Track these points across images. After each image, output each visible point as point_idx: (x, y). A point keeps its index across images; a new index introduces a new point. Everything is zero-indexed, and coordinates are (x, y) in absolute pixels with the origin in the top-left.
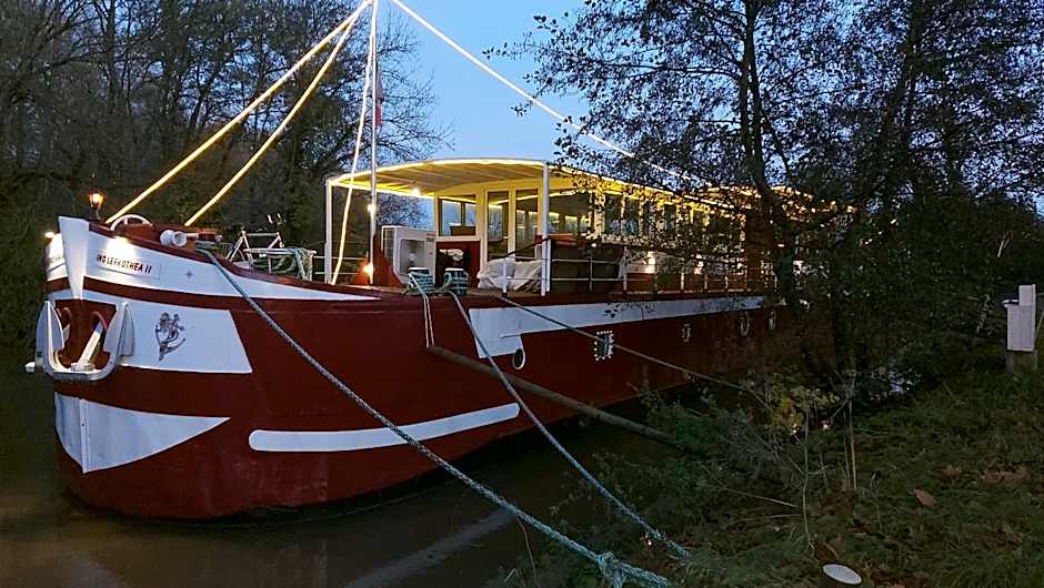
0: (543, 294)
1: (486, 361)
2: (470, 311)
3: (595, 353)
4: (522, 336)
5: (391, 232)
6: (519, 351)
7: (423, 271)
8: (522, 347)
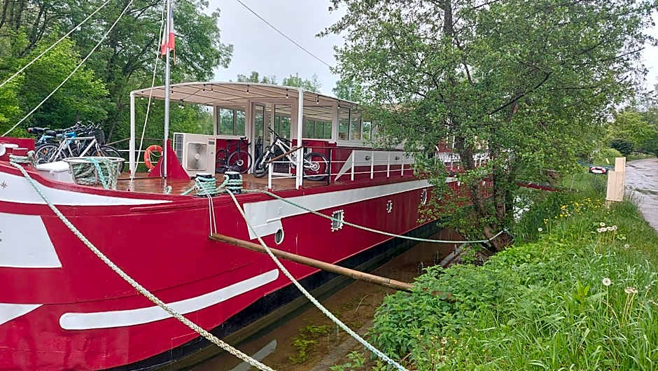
0: (297, 188)
1: (256, 241)
2: (245, 205)
3: (331, 226)
4: (282, 219)
5: (180, 138)
6: (280, 231)
7: (207, 177)
8: (281, 228)
